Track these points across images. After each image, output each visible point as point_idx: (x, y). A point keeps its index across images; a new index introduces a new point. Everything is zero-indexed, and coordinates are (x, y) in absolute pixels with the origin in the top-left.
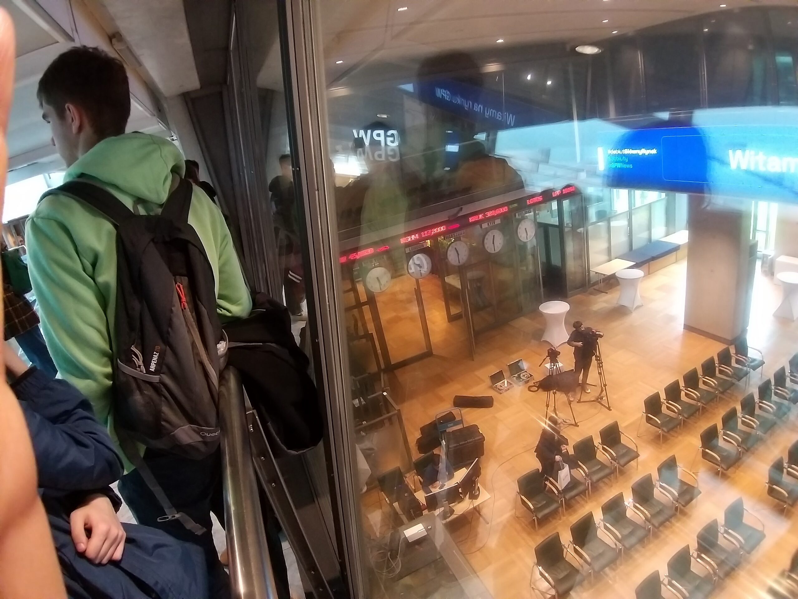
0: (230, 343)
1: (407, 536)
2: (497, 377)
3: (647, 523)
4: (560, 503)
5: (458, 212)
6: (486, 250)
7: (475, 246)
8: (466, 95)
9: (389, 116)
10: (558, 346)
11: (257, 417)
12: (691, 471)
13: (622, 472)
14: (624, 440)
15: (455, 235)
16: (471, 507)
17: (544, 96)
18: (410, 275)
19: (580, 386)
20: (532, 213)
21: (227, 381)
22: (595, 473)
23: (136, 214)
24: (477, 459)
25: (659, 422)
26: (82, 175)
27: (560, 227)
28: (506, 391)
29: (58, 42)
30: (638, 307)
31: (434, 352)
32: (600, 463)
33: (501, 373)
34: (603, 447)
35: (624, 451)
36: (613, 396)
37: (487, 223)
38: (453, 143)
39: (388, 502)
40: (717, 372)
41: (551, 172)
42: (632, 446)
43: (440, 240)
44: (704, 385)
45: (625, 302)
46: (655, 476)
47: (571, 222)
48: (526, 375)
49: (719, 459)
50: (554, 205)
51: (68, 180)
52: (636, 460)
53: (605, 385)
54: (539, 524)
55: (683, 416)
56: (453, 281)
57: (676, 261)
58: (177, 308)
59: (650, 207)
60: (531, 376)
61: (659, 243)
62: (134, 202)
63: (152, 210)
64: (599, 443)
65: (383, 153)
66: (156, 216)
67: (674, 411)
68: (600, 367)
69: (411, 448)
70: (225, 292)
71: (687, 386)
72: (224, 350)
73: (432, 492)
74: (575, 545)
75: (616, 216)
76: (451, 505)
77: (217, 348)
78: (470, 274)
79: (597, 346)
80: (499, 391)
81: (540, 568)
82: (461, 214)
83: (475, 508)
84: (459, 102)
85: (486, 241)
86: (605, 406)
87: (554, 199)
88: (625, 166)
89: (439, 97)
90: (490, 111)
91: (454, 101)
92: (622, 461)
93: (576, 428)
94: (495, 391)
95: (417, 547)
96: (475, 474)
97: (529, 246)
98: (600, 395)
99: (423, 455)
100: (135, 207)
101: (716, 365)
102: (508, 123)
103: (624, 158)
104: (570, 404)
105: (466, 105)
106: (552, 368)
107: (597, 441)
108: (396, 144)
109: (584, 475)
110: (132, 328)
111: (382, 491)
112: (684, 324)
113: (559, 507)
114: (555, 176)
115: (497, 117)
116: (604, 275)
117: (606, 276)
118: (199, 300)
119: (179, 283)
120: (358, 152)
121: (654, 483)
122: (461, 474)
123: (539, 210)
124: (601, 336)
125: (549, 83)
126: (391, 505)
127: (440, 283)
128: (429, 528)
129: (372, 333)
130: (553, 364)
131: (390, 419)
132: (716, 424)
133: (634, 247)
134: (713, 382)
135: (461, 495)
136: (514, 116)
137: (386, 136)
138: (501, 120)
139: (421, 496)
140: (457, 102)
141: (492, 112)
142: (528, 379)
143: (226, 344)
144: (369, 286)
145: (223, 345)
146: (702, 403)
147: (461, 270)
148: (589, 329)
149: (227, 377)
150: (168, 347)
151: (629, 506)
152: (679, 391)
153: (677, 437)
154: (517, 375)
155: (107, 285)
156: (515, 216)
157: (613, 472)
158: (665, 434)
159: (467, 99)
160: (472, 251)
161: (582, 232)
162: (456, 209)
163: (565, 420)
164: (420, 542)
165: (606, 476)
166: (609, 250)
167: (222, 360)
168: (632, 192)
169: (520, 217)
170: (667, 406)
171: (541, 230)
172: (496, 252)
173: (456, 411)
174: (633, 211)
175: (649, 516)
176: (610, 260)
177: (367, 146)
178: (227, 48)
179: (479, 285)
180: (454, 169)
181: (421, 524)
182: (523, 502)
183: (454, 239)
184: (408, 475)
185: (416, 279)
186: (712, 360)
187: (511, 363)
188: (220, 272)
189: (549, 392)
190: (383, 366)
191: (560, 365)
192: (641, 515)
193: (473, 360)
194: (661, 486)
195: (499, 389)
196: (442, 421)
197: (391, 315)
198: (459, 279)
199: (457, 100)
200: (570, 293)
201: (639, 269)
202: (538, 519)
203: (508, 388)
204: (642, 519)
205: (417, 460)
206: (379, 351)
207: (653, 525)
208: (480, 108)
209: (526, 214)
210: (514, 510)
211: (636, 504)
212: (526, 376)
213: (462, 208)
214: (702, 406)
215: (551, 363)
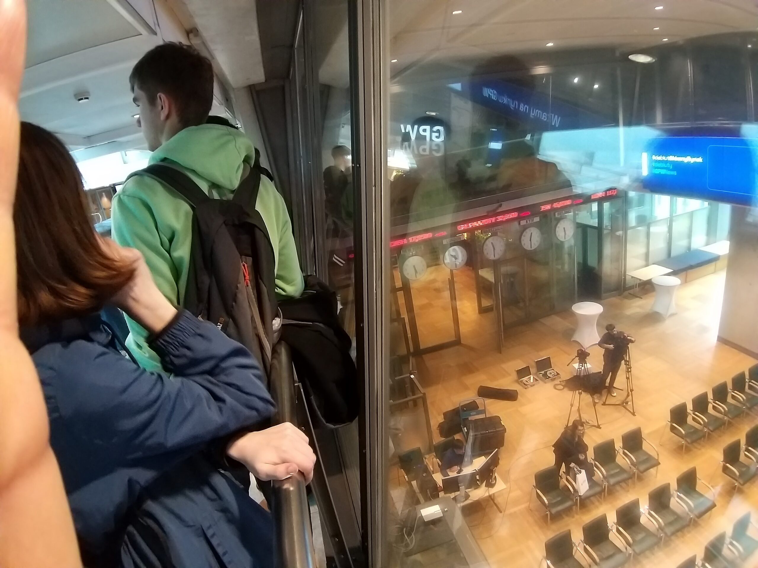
0: (284, 319)
1: (423, 516)
2: (523, 372)
3: (660, 531)
4: (574, 501)
5: (497, 208)
6: (522, 246)
7: (510, 241)
8: (513, 96)
9: (438, 113)
10: (589, 347)
11: (302, 390)
12: (709, 484)
13: (640, 479)
14: (645, 446)
15: (493, 230)
16: (487, 494)
17: (590, 100)
18: (445, 265)
19: (607, 388)
20: (572, 214)
21: (279, 354)
22: (613, 476)
23: (211, 198)
24: (497, 449)
25: (683, 432)
26: (165, 160)
27: (599, 229)
28: (531, 386)
29: (141, 34)
30: (672, 315)
31: (463, 342)
32: (619, 466)
33: (528, 368)
34: (623, 451)
35: (645, 458)
36: (639, 402)
37: (525, 221)
38: (496, 140)
39: (407, 479)
40: (747, 387)
41: (594, 175)
42: (653, 454)
43: (477, 234)
44: (732, 399)
45: (659, 309)
46: (674, 486)
47: (610, 225)
48: (553, 372)
49: (737, 473)
50: (595, 207)
51: (152, 163)
52: (655, 468)
53: (632, 390)
54: (551, 519)
55: (708, 429)
56: (487, 274)
57: (715, 272)
58: (242, 285)
59: (691, 215)
60: (558, 374)
61: (698, 252)
62: (209, 187)
63: (225, 195)
64: (620, 447)
65: (427, 147)
66: (228, 201)
67: (700, 423)
68: (628, 372)
69: (433, 431)
70: (282, 273)
71: (715, 399)
72: (279, 326)
73: (450, 476)
74: (585, 545)
75: (656, 222)
76: (467, 490)
77: (272, 324)
78: (505, 269)
79: (628, 350)
80: (525, 386)
81: (549, 562)
82: (500, 210)
83: (490, 496)
84: (505, 102)
85: (523, 238)
86: (630, 412)
87: (594, 200)
88: (669, 173)
89: (486, 96)
90: (535, 113)
91: (500, 101)
92: (642, 468)
93: (598, 429)
94: (521, 386)
95: (432, 526)
96: (493, 463)
97: (566, 246)
98: (626, 399)
99: (445, 439)
100: (210, 191)
101: (747, 380)
102: (553, 124)
103: (668, 164)
104: (594, 406)
105: (512, 105)
106: (579, 369)
107: (618, 445)
108: (442, 138)
109: (602, 477)
110: (200, 300)
111: (402, 468)
112: (718, 337)
113: (573, 505)
114: (597, 179)
115: (542, 117)
116: (640, 280)
117: (642, 281)
118: (261, 279)
119: (244, 262)
120: (404, 146)
121: (672, 493)
122: (480, 462)
123: (579, 210)
124: (632, 342)
125: (596, 86)
126: (409, 483)
127: (473, 275)
128: (445, 510)
129: (404, 318)
130: (581, 364)
131: (415, 402)
132: (740, 439)
133: (673, 254)
134: (741, 397)
135: (478, 482)
136: (559, 118)
137: (432, 131)
138: (546, 121)
139: (438, 478)
140: (504, 102)
141: (537, 112)
142: (554, 377)
143: (281, 320)
144: (405, 273)
145: (278, 321)
146: (729, 417)
147: (495, 265)
148: (621, 333)
149: (279, 351)
150: (231, 319)
151: (644, 512)
152: (707, 403)
153: (700, 449)
154: (543, 372)
155: (181, 259)
156: (555, 215)
157: (631, 477)
158: (688, 445)
159: (513, 100)
160: (508, 245)
161: (621, 235)
162: (495, 206)
163: (589, 420)
164: (435, 522)
165: (624, 481)
166: (647, 255)
167: (276, 335)
168: (675, 198)
169: (559, 216)
170: (693, 417)
171: (580, 230)
172: (533, 249)
173: (480, 401)
174: (674, 218)
175: (663, 524)
176: (647, 265)
177: (413, 140)
178: (292, 46)
179: (512, 279)
180: (497, 166)
181: (438, 506)
182: (538, 496)
183: (491, 234)
184: (427, 456)
185: (451, 270)
186: (742, 375)
187: (539, 360)
188: (280, 254)
189: (575, 392)
190: (412, 350)
191: (589, 366)
192: (655, 523)
193: (501, 353)
194: (679, 497)
195: (524, 384)
196: (465, 409)
197: (425, 301)
198: (493, 273)
199: (503, 99)
200: (604, 295)
201: (676, 277)
202: (551, 514)
203: (534, 383)
204: (655, 526)
205: (438, 443)
206: (409, 335)
207: (666, 534)
208: (526, 108)
209: (566, 213)
210: (528, 503)
211: (651, 511)
212: (553, 374)
213: (501, 204)
214: (729, 421)
215: (580, 363)
